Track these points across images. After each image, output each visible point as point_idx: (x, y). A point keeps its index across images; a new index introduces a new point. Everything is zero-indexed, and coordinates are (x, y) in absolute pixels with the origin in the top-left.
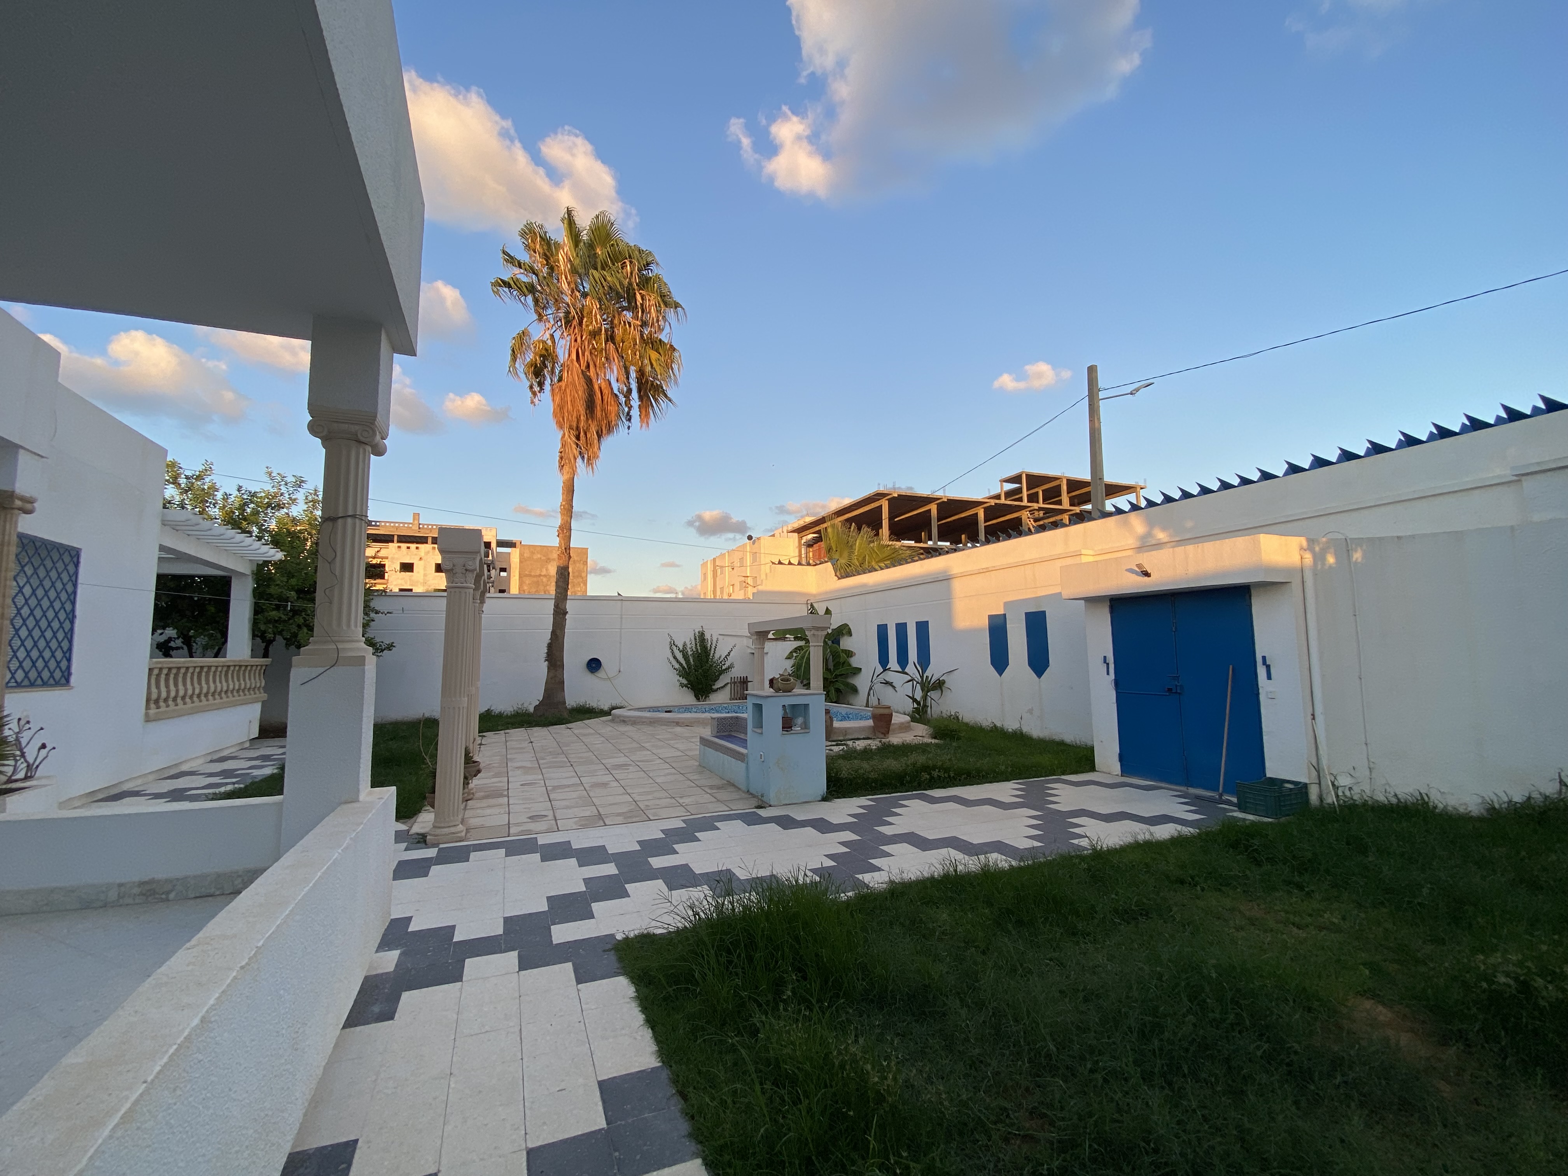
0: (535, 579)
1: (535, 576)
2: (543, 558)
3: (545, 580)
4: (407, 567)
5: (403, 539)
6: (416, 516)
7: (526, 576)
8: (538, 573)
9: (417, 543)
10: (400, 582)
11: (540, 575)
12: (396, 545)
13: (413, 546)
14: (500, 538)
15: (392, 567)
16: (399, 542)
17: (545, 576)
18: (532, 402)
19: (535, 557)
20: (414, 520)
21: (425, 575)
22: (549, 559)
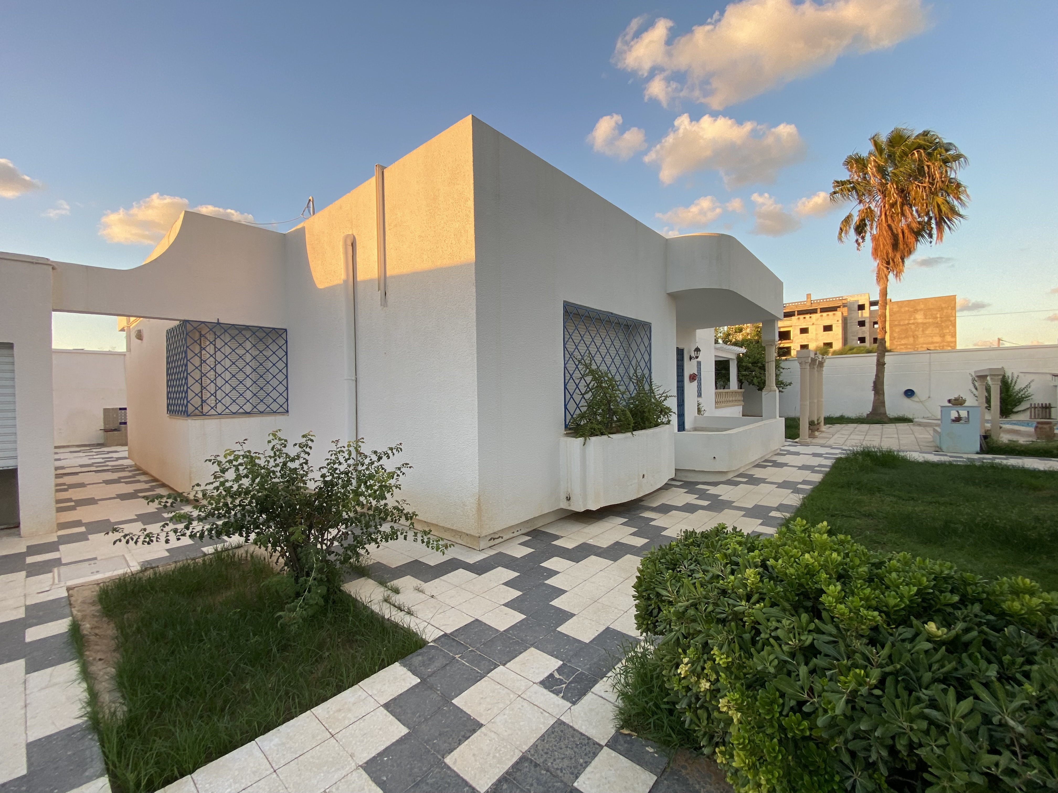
0: (904, 327)
1: (903, 325)
2: (911, 310)
3: (913, 327)
4: (804, 331)
5: (801, 313)
6: (809, 296)
7: (896, 325)
8: (906, 322)
9: (811, 313)
10: (800, 340)
11: (909, 324)
12: (796, 317)
13: (807, 316)
14: (872, 300)
15: (795, 333)
16: (798, 314)
17: (913, 324)
18: (858, 249)
19: (903, 310)
20: (807, 298)
21: (817, 334)
22: (916, 310)
